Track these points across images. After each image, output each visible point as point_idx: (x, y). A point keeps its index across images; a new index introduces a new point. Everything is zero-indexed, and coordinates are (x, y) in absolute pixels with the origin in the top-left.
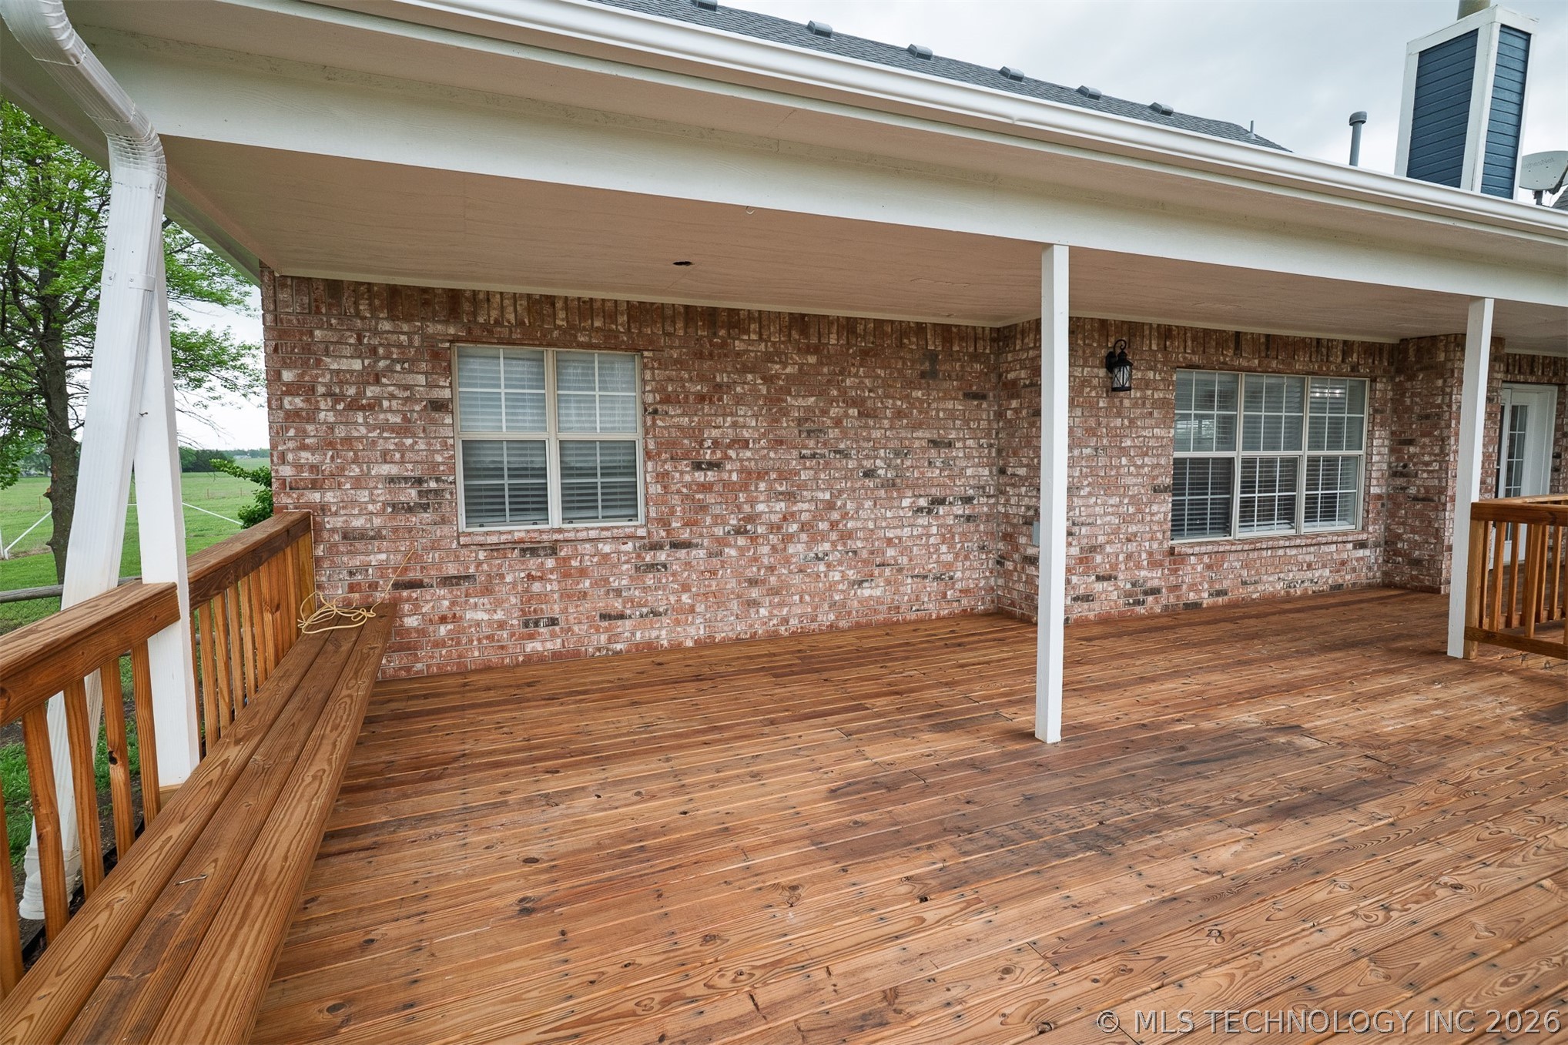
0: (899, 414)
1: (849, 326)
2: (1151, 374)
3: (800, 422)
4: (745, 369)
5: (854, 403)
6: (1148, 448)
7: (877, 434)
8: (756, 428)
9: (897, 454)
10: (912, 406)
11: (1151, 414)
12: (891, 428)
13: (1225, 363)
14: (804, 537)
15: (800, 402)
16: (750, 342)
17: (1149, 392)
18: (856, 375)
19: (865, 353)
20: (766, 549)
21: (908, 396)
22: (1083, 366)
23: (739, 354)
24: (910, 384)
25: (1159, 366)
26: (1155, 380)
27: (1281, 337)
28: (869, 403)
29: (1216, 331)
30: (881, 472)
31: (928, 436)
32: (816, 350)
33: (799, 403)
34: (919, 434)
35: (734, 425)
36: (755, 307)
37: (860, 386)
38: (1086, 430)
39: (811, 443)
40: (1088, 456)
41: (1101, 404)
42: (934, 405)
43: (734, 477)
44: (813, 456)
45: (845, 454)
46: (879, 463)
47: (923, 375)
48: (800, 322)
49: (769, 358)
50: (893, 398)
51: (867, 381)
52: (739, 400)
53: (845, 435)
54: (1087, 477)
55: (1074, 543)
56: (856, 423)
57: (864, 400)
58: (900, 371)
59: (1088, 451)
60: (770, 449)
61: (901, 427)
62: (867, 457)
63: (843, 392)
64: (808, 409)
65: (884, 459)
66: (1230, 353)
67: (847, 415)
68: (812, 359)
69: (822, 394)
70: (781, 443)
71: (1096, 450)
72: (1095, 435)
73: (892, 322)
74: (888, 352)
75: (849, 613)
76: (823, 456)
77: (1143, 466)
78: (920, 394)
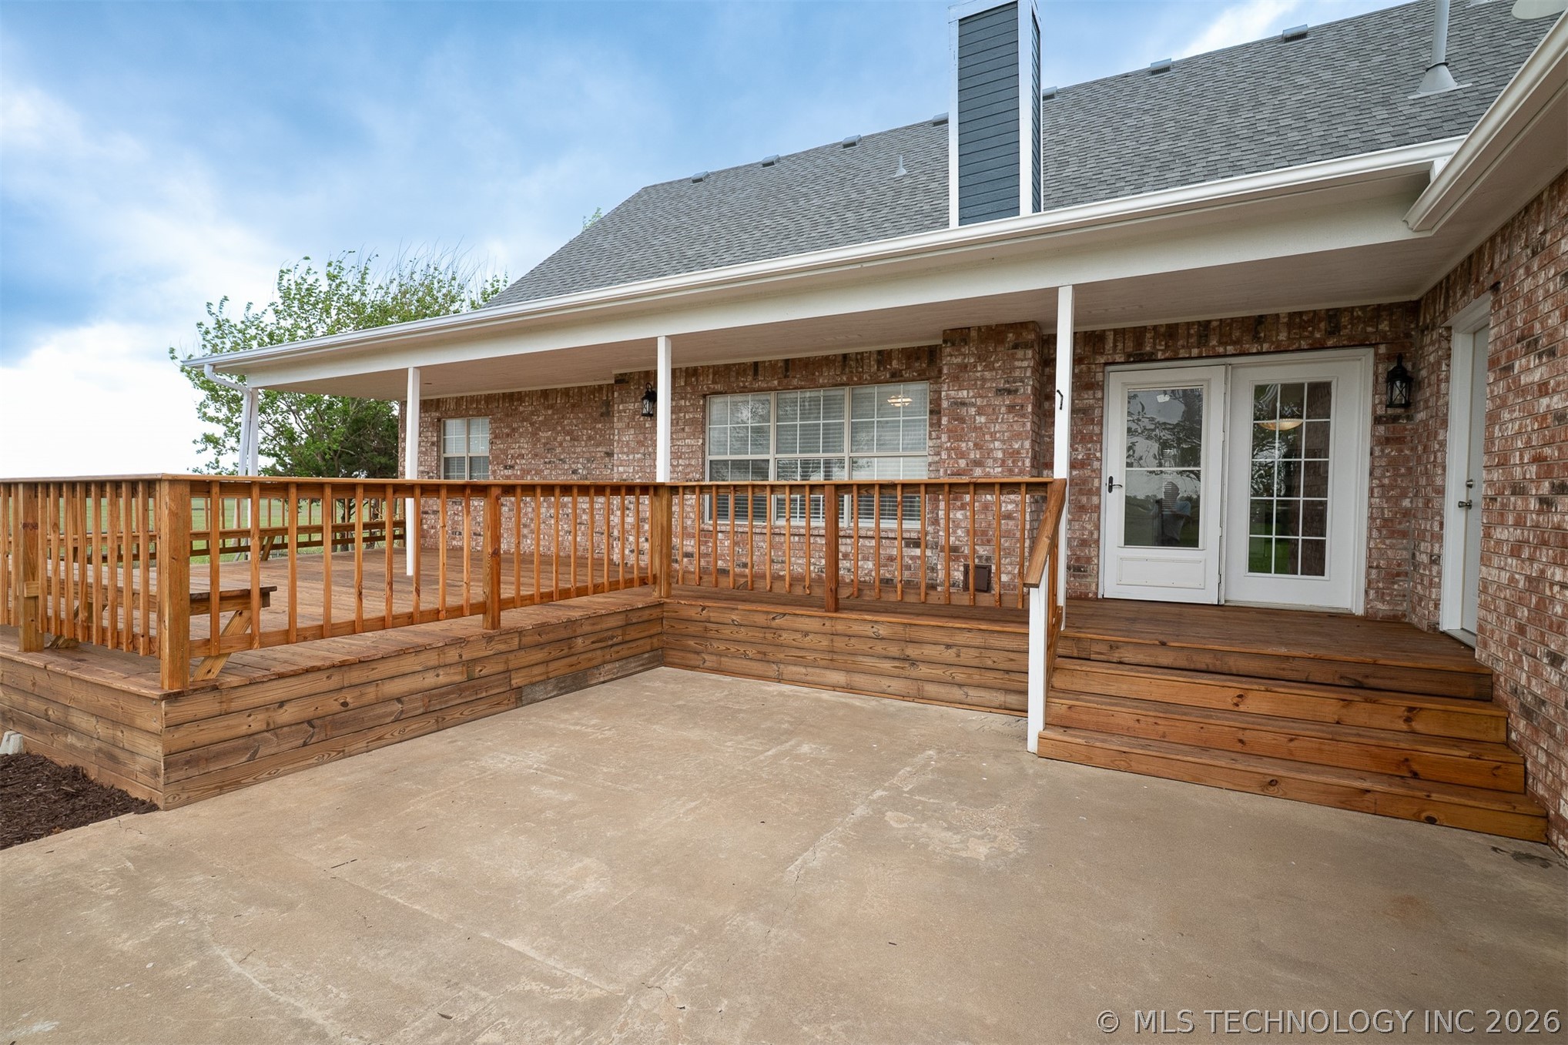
0: (590, 438)
1: (566, 392)
2: (682, 402)
3: (545, 444)
4: (524, 420)
5: (568, 433)
6: (682, 453)
7: (578, 450)
8: (527, 449)
9: (588, 461)
10: (596, 433)
11: (683, 429)
12: (586, 446)
13: (745, 387)
14: (545, 504)
15: (545, 435)
16: (525, 407)
17: (682, 415)
18: (569, 418)
19: (573, 406)
20: (530, 510)
21: (595, 427)
22: (634, 403)
23: (521, 413)
24: (596, 421)
25: (689, 396)
26: (685, 406)
28: (575, 433)
29: (734, 365)
30: (580, 471)
31: (604, 450)
32: (551, 407)
33: (544, 435)
34: (600, 449)
35: (519, 447)
36: (527, 389)
37: (571, 424)
38: (638, 443)
39: (549, 456)
40: (639, 459)
41: (647, 425)
42: (608, 432)
43: (519, 473)
44: (550, 462)
45: (563, 461)
46: (579, 466)
47: (602, 415)
48: (545, 394)
49: (532, 413)
50: (587, 429)
51: (574, 421)
52: (521, 435)
53: (564, 452)
54: (638, 473)
55: (630, 515)
56: (569, 444)
57: (573, 431)
58: (590, 414)
59: (639, 456)
60: (533, 458)
61: (591, 445)
62: (574, 463)
63: (563, 428)
64: (548, 438)
65: (582, 464)
66: (750, 378)
67: (565, 440)
68: (550, 412)
69: (554, 429)
70: (537, 456)
71: (644, 455)
72: (643, 445)
73: (586, 387)
74: (584, 403)
75: (565, 548)
76: (554, 462)
77: (678, 465)
78: (600, 426)
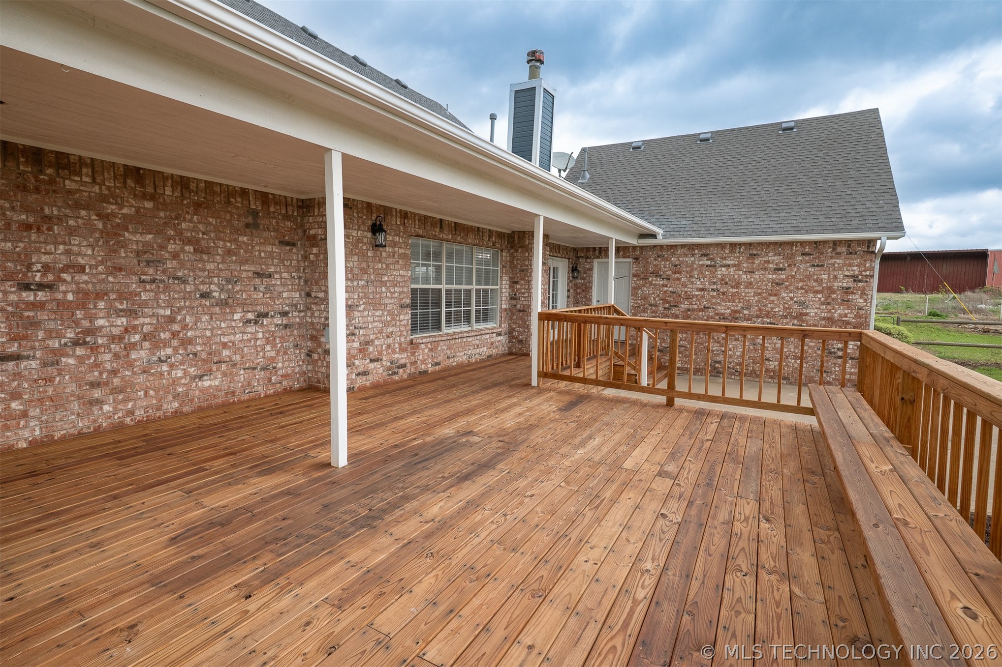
0: (229, 252)
1: (183, 183)
2: (397, 239)
3: (138, 253)
4: (77, 206)
5: (189, 242)
6: (397, 281)
7: (210, 266)
8: (93, 256)
9: (228, 281)
10: (239, 247)
11: (398, 262)
12: (223, 262)
13: (435, 236)
14: (147, 345)
15: (138, 237)
16: (82, 183)
17: (396, 249)
18: (190, 221)
19: (198, 205)
20: (108, 357)
21: (236, 240)
23: (69, 192)
24: (237, 231)
25: (401, 234)
26: (399, 242)
27: (461, 224)
28: (203, 243)
29: (430, 217)
30: (216, 294)
31: (253, 269)
32: (152, 198)
33: (135, 238)
34: (246, 267)
35: (68, 252)
36: (87, 154)
37: (195, 229)
38: (361, 270)
39: (151, 271)
40: (363, 286)
41: (369, 254)
42: (257, 248)
43: (70, 297)
44: (153, 281)
45: (183, 281)
46: (213, 287)
47: (247, 226)
48: (136, 174)
49: (104, 199)
50: (223, 240)
51: (200, 226)
52: (72, 232)
53: (182, 265)
54: (362, 299)
55: (356, 340)
56: (192, 257)
57: (198, 241)
58: (229, 221)
59: (362, 283)
60: (108, 275)
61: (231, 262)
62: (203, 283)
63: (180, 233)
64: (145, 243)
65: (218, 285)
66: (438, 230)
67: (183, 251)
68: (149, 205)
69: (158, 233)
70: (120, 269)
71: (367, 282)
72: (366, 273)
73: (221, 185)
74: (217, 206)
75: (192, 400)
76: (162, 281)
77: (395, 292)
78: (245, 239)
